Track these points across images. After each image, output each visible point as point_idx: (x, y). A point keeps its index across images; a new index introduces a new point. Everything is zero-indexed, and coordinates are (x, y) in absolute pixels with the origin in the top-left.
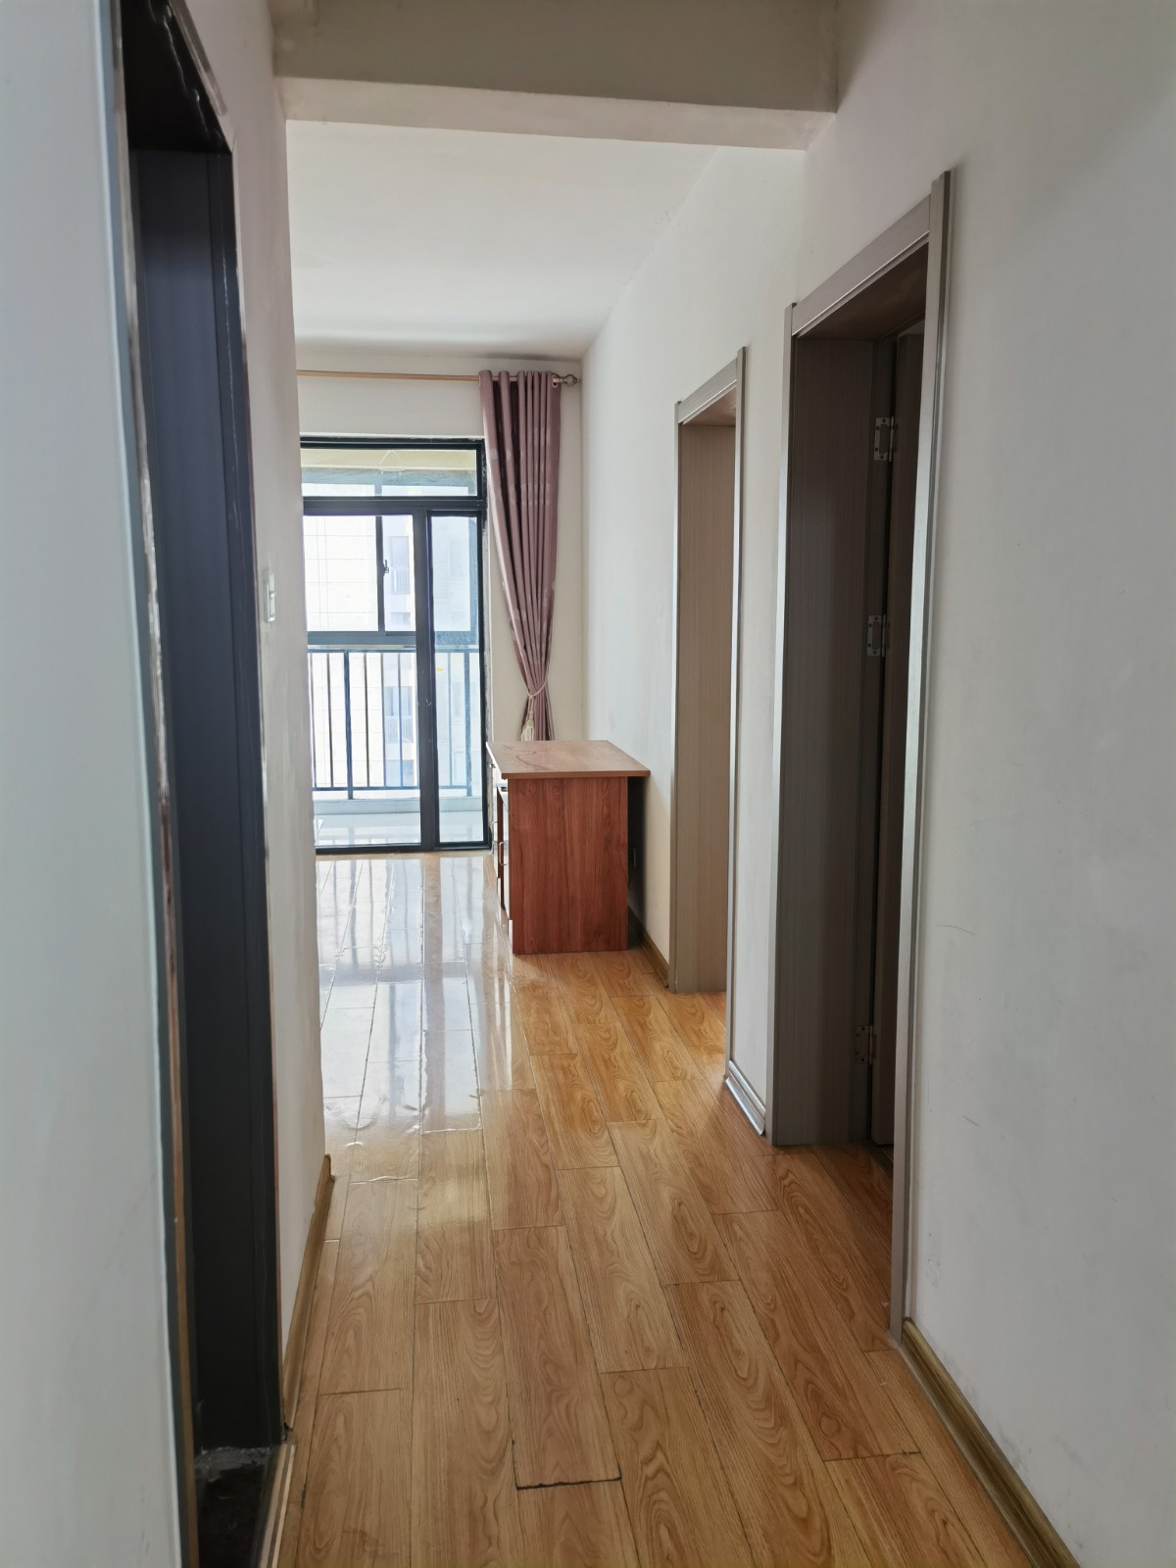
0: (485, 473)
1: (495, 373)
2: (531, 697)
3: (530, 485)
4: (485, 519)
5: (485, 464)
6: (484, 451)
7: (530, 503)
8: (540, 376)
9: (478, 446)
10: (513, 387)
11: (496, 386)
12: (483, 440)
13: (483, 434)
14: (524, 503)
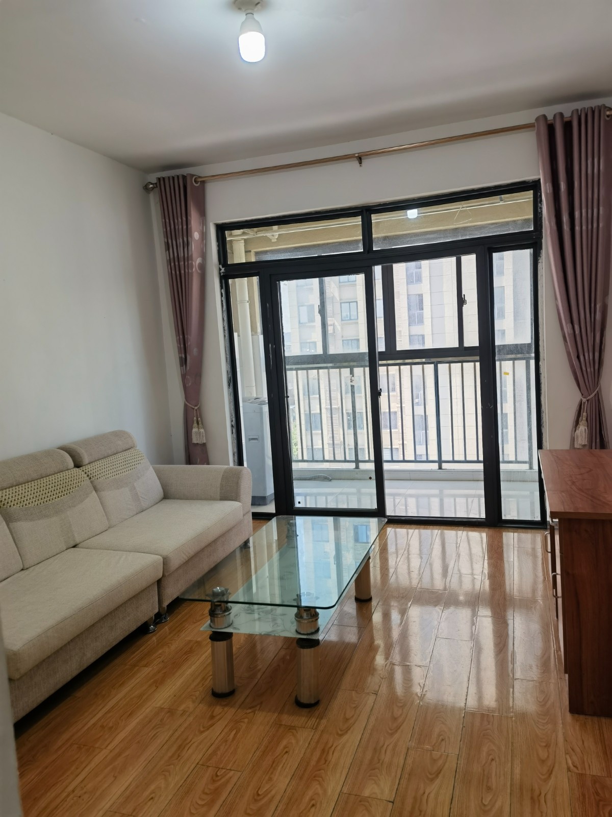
0: (541, 208)
1: (550, 117)
2: (584, 400)
3: (584, 211)
4: (541, 248)
5: (541, 201)
6: (541, 189)
7: (584, 228)
8: (593, 112)
9: (534, 186)
10: (568, 126)
11: (551, 128)
12: (540, 179)
13: (539, 175)
14: (577, 228)
